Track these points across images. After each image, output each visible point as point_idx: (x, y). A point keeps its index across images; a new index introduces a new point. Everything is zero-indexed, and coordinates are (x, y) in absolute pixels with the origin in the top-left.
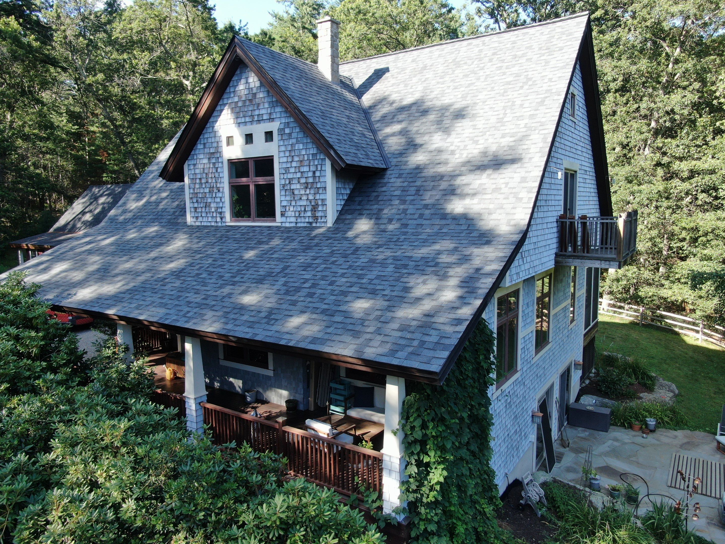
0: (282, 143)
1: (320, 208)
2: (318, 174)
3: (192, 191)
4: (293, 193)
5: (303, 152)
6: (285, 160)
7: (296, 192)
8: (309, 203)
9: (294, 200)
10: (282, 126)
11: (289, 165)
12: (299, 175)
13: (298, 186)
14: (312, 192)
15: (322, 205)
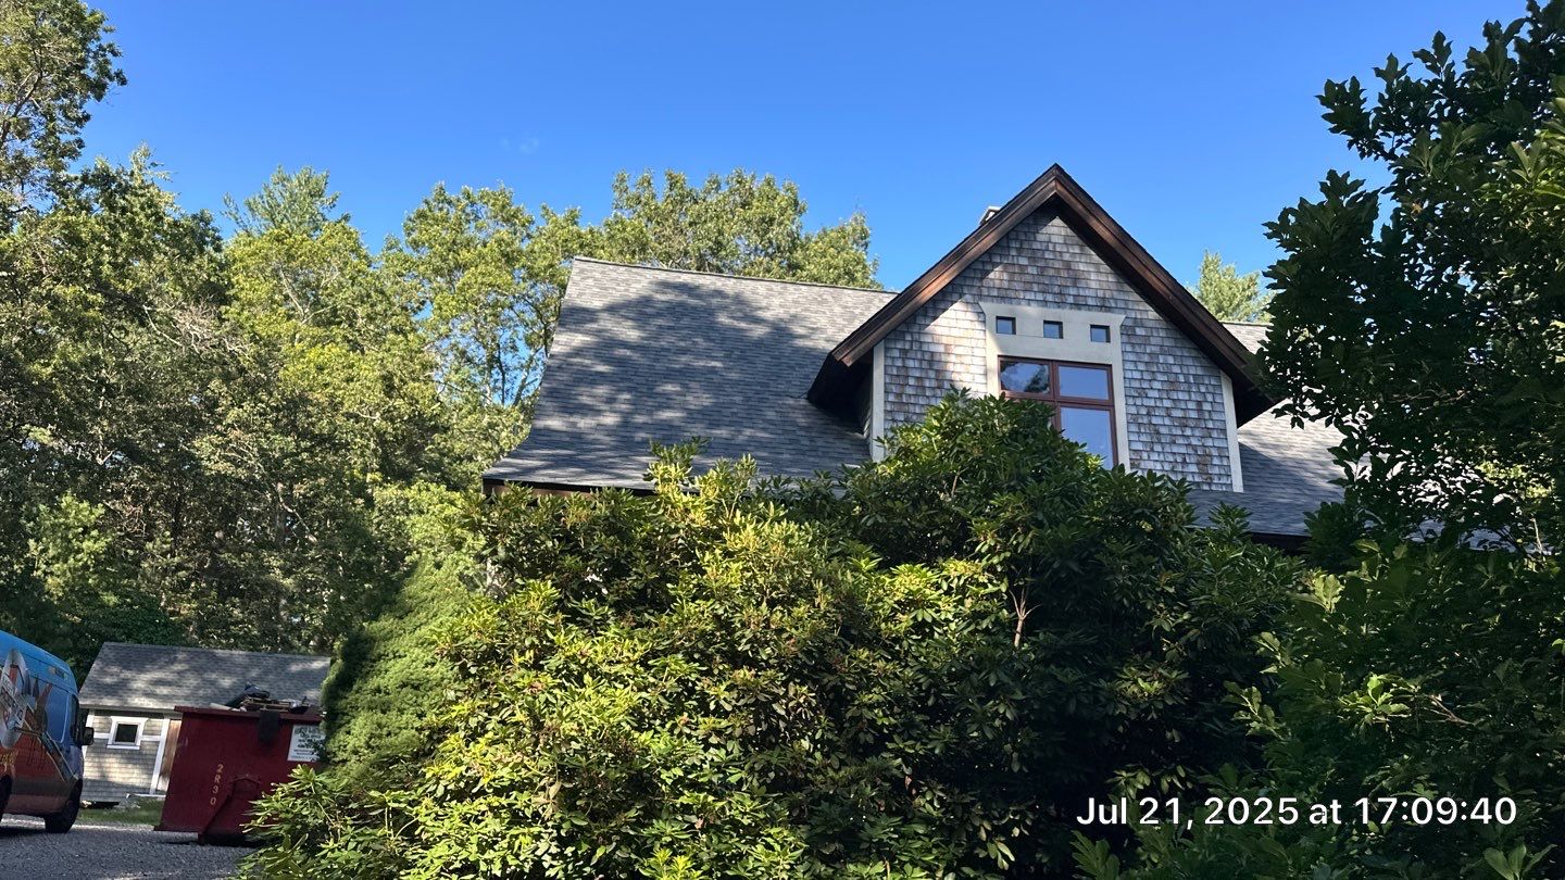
0: (1129, 348)
1: (1216, 461)
2: (1207, 407)
3: (891, 398)
4: (1157, 431)
5: (1176, 369)
6: (1137, 375)
7: (1163, 430)
8: (1191, 451)
9: (1160, 442)
10: (1130, 323)
11: (1145, 385)
12: (1167, 403)
13: (1167, 421)
14: (1197, 433)
15: (1220, 457)
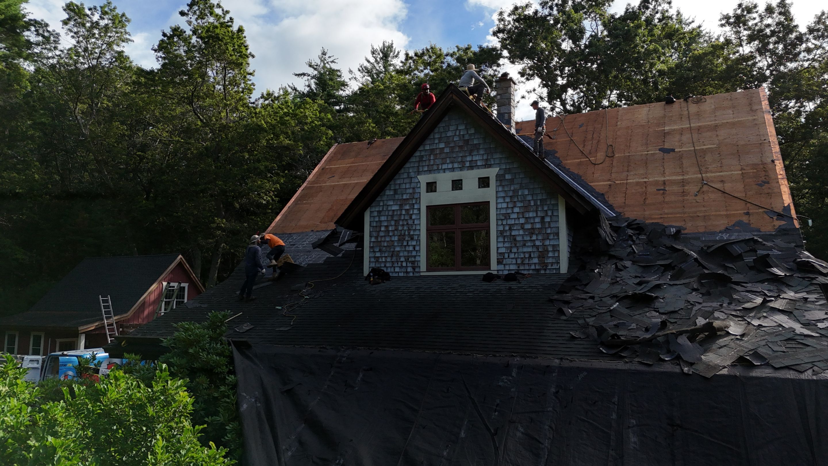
0: (500, 189)
1: (550, 254)
2: (547, 219)
3: (373, 239)
4: (515, 240)
5: (529, 198)
6: (504, 205)
8: (535, 249)
9: (516, 246)
10: (502, 172)
11: (509, 211)
12: (522, 221)
14: (540, 237)
15: (554, 251)
